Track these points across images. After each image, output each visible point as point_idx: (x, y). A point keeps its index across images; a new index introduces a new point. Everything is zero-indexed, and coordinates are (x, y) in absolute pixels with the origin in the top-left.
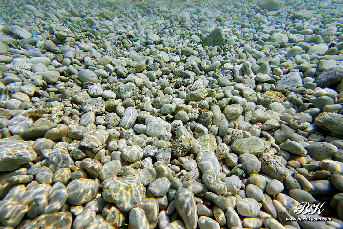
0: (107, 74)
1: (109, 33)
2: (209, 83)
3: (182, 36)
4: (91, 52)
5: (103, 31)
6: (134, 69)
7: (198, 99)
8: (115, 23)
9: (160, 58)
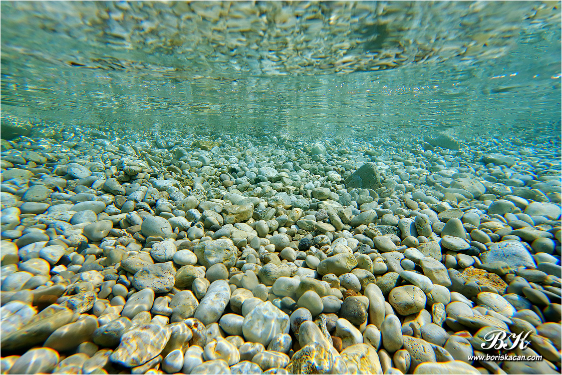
0: (188, 224)
1: (202, 167)
2: (358, 245)
3: (314, 172)
4: (170, 192)
5: (195, 163)
6: (233, 216)
7: (340, 271)
8: (213, 154)
9: (276, 201)
